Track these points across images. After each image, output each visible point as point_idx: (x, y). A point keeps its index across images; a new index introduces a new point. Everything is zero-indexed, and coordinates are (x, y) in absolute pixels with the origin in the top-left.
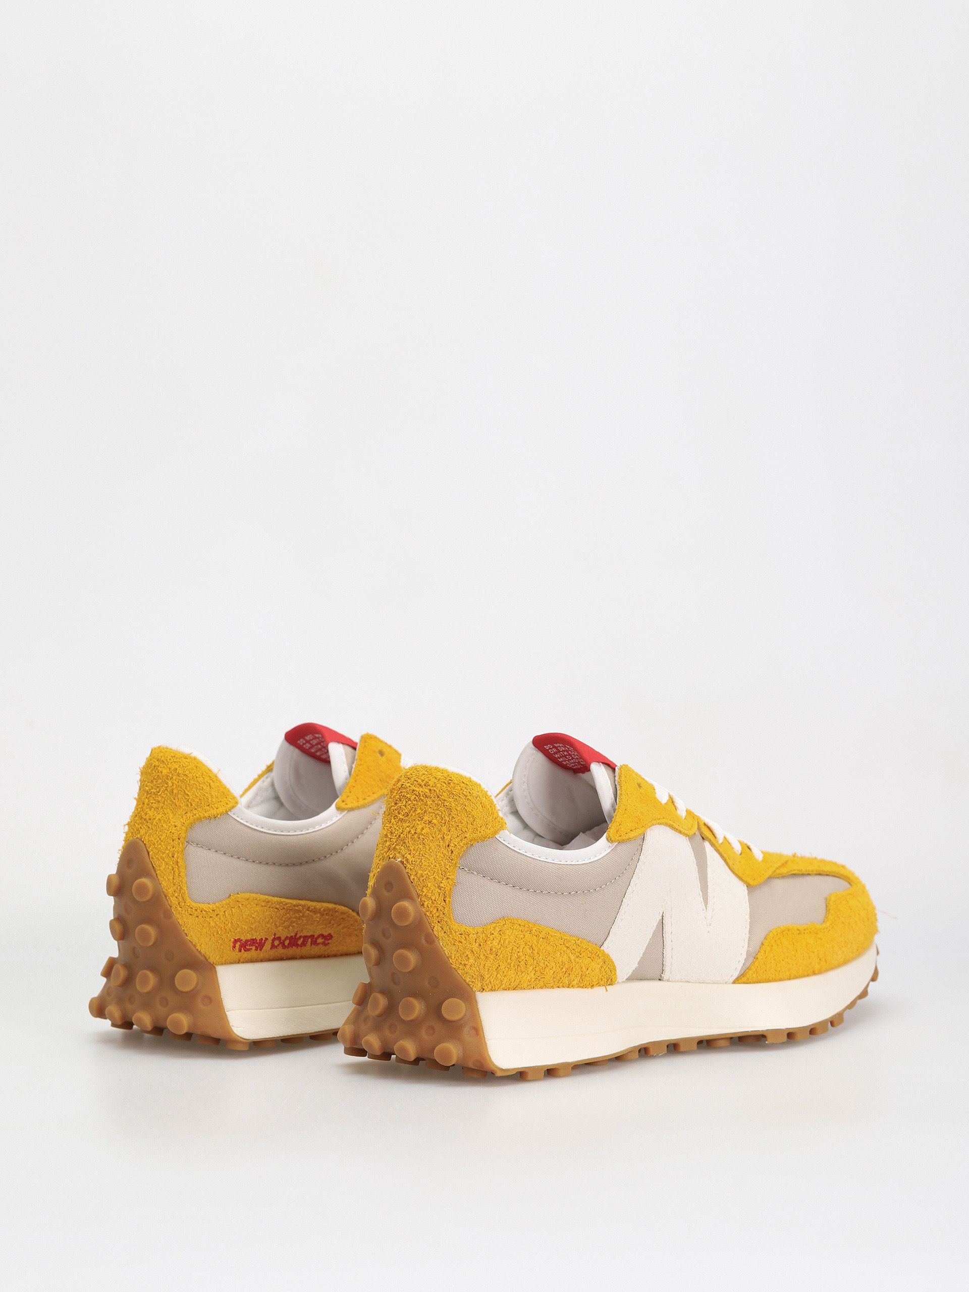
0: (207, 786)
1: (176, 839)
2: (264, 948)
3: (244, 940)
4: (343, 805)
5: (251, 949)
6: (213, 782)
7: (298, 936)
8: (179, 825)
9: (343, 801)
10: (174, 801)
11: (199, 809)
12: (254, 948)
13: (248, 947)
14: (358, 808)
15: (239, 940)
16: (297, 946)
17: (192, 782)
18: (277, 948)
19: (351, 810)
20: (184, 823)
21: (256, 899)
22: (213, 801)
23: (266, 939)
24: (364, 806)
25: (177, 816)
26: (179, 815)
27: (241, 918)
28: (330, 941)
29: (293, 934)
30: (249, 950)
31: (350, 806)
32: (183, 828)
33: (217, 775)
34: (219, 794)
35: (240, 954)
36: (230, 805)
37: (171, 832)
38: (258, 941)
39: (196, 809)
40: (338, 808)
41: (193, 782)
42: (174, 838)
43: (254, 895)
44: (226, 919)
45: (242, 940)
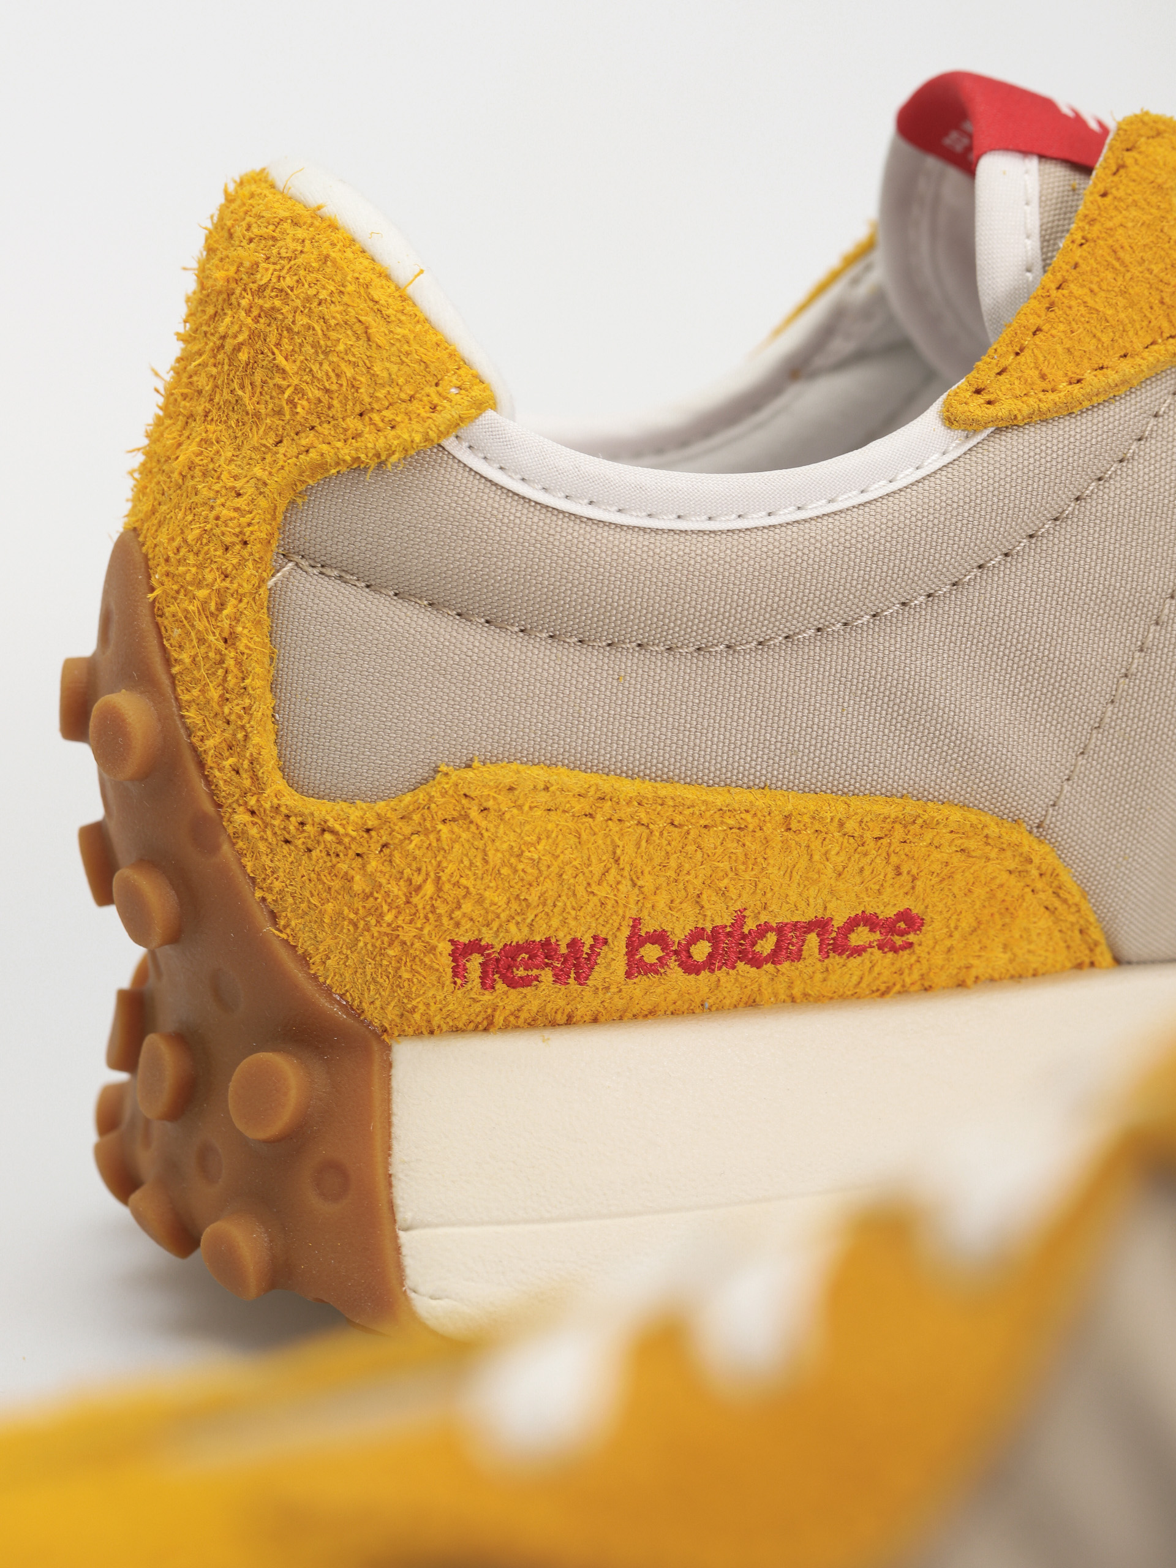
0: (358, 339)
1: (234, 544)
2: (598, 976)
3: (498, 947)
4: (976, 407)
5: (536, 978)
6: (386, 319)
7: (750, 925)
8: (250, 490)
9: (978, 392)
10: (240, 393)
11: (325, 429)
12: (547, 975)
13: (521, 972)
14: (1043, 418)
15: (475, 946)
16: (756, 962)
17: (302, 320)
18: (657, 972)
19: (1006, 426)
20: (265, 484)
21: (546, 789)
22: (378, 399)
23: (600, 941)
24: (1068, 411)
25: (246, 451)
26: (255, 449)
27: (479, 862)
28: (911, 937)
29: (726, 920)
30: (526, 982)
31: (1001, 410)
32: (263, 503)
33: (410, 291)
34: (405, 368)
35: (487, 997)
36: (448, 413)
37: (217, 518)
38: (563, 950)
39: (313, 428)
40: (950, 421)
41: (306, 320)
42: (228, 540)
43: (535, 771)
44: (414, 865)
45: (489, 946)
